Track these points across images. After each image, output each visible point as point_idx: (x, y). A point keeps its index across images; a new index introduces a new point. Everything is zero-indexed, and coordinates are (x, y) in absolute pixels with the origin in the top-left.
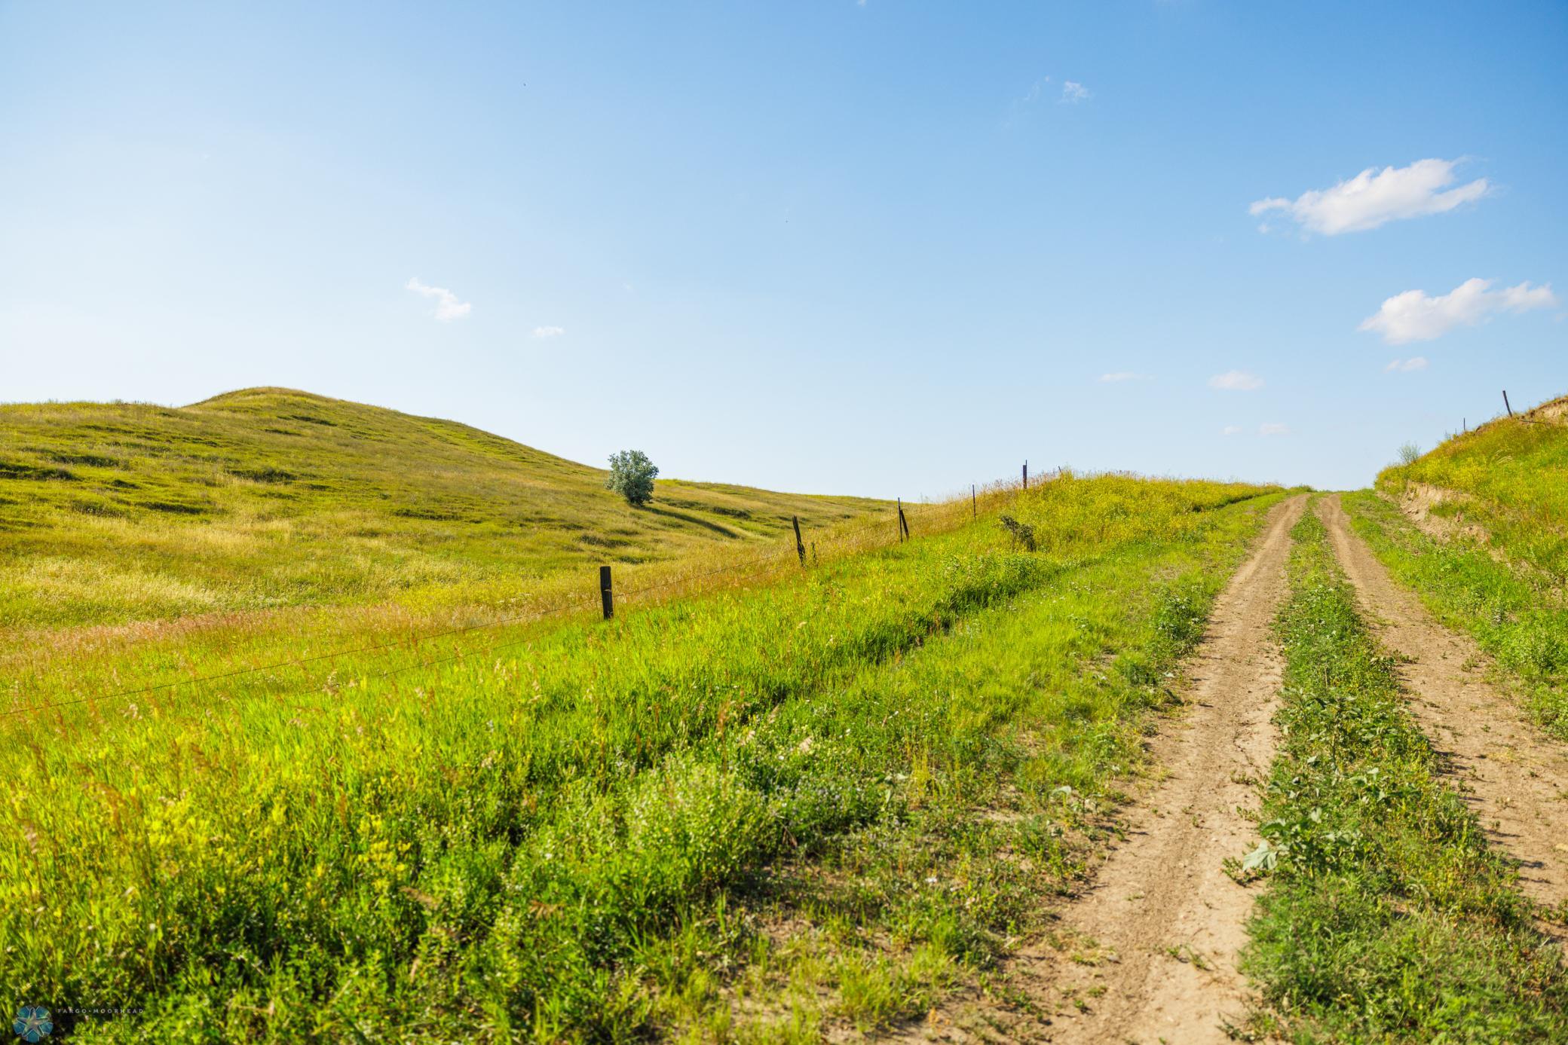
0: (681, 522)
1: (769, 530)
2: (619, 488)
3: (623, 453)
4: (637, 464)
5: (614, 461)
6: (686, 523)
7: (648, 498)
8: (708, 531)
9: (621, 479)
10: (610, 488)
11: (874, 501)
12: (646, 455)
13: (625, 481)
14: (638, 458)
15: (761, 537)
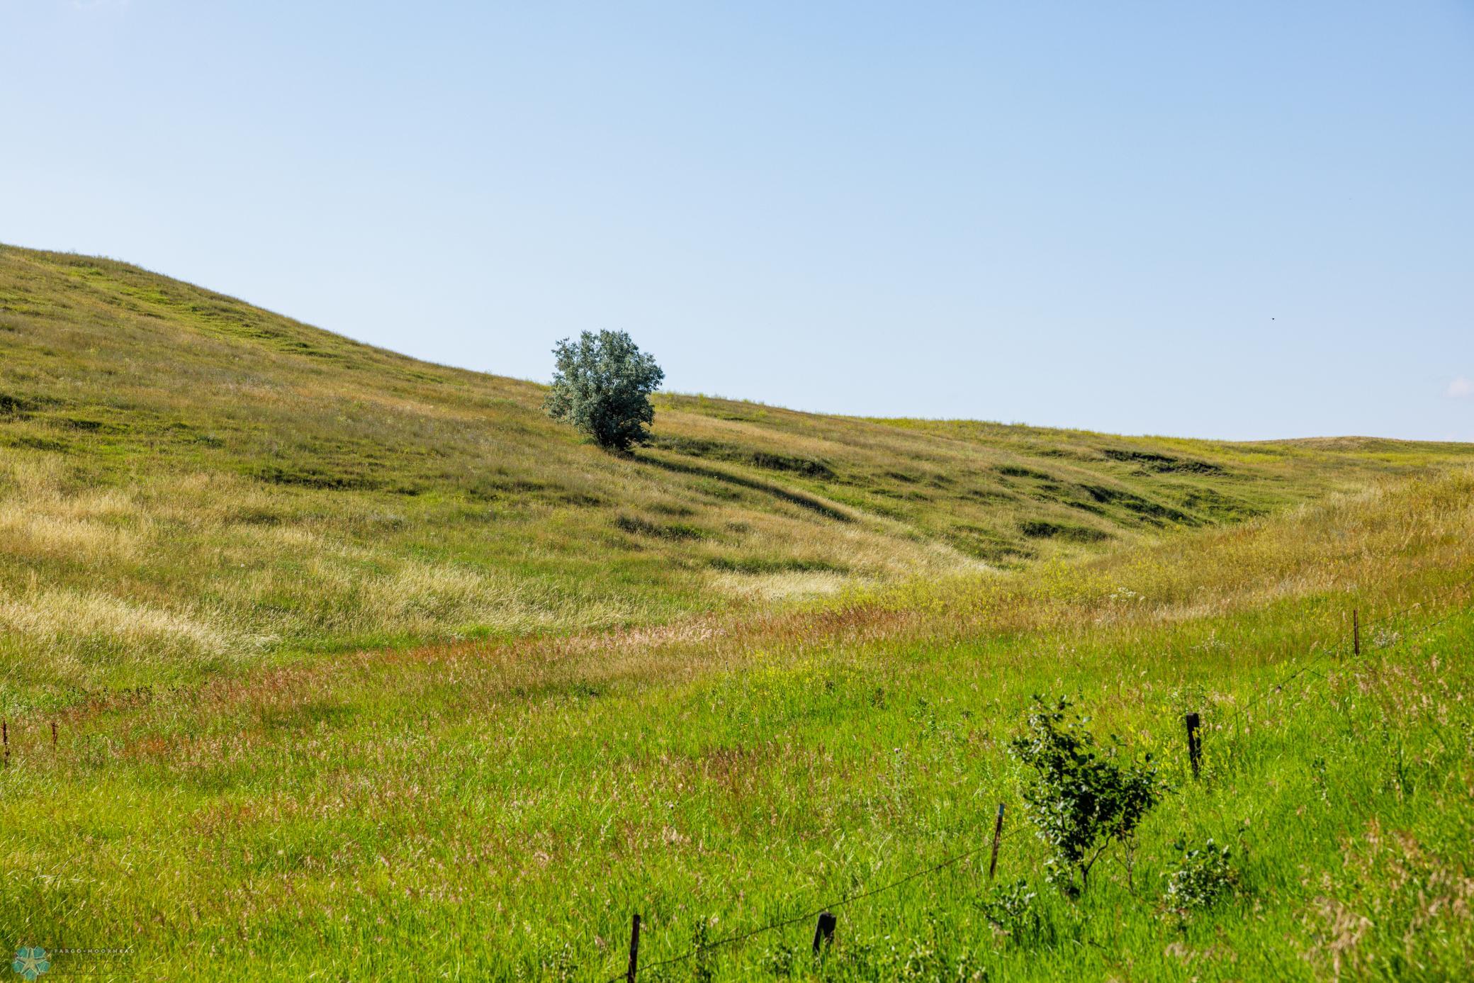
0: (736, 488)
1: (889, 503)
2: (582, 413)
3: (586, 336)
4: (619, 360)
5: (565, 356)
6: (746, 490)
7: (641, 437)
8: (793, 508)
9: (586, 394)
10: (560, 413)
11: (1038, 432)
12: (635, 341)
13: (594, 399)
14: (619, 348)
15: (879, 519)
